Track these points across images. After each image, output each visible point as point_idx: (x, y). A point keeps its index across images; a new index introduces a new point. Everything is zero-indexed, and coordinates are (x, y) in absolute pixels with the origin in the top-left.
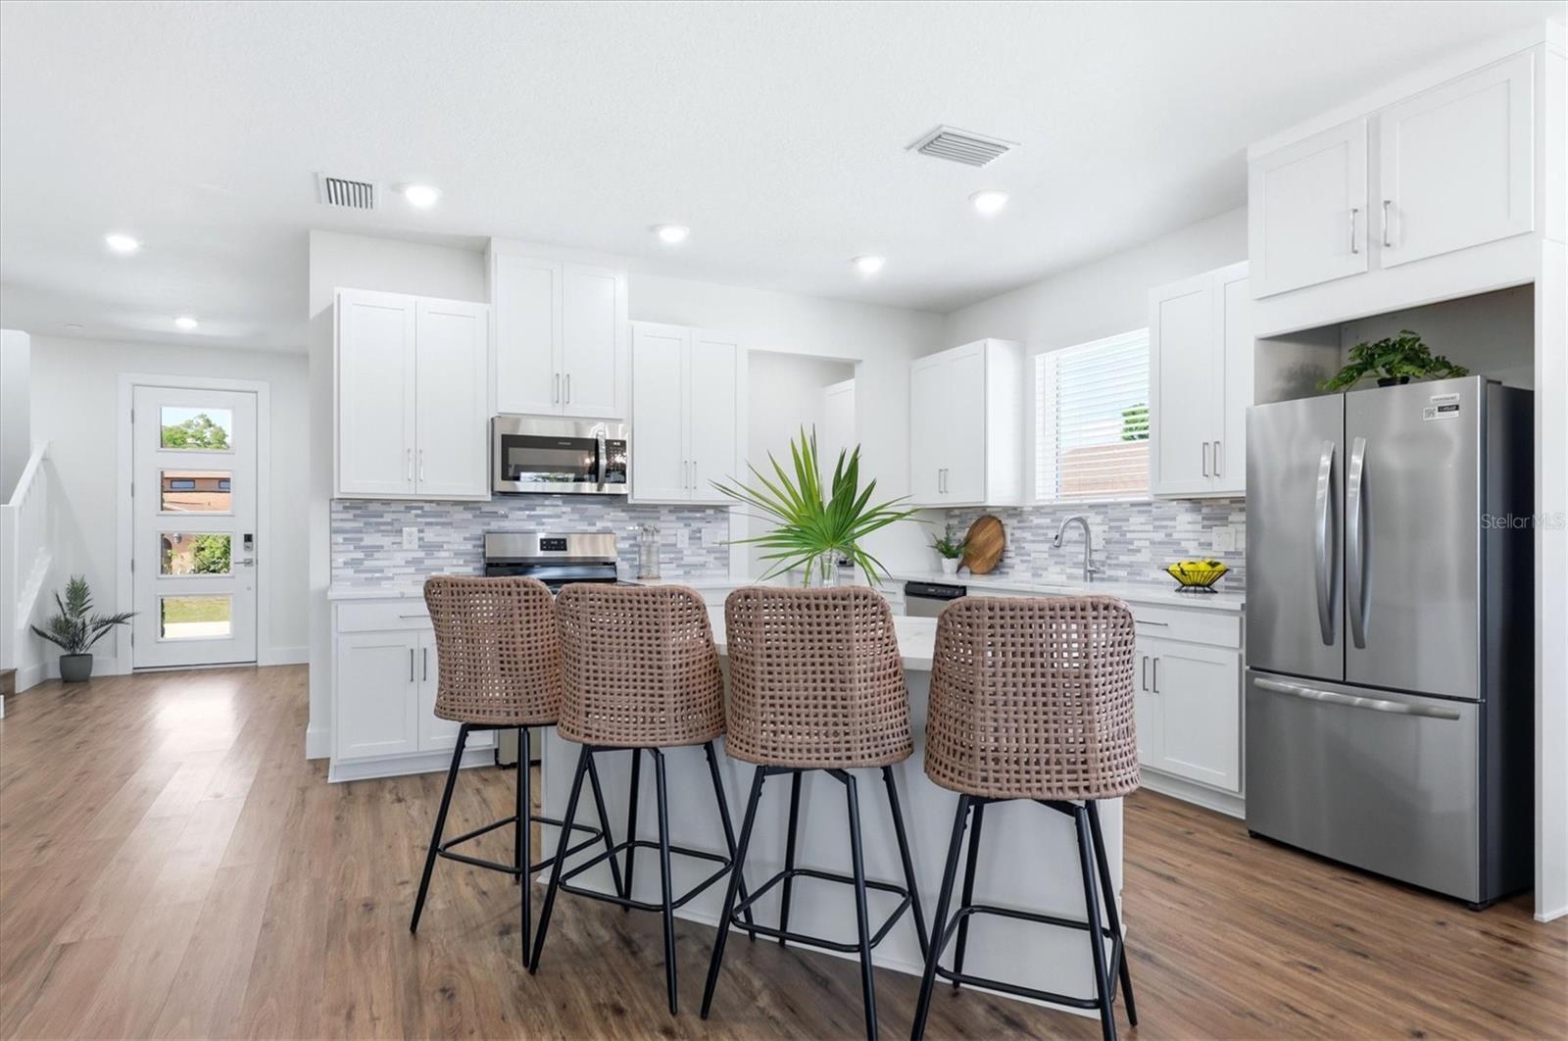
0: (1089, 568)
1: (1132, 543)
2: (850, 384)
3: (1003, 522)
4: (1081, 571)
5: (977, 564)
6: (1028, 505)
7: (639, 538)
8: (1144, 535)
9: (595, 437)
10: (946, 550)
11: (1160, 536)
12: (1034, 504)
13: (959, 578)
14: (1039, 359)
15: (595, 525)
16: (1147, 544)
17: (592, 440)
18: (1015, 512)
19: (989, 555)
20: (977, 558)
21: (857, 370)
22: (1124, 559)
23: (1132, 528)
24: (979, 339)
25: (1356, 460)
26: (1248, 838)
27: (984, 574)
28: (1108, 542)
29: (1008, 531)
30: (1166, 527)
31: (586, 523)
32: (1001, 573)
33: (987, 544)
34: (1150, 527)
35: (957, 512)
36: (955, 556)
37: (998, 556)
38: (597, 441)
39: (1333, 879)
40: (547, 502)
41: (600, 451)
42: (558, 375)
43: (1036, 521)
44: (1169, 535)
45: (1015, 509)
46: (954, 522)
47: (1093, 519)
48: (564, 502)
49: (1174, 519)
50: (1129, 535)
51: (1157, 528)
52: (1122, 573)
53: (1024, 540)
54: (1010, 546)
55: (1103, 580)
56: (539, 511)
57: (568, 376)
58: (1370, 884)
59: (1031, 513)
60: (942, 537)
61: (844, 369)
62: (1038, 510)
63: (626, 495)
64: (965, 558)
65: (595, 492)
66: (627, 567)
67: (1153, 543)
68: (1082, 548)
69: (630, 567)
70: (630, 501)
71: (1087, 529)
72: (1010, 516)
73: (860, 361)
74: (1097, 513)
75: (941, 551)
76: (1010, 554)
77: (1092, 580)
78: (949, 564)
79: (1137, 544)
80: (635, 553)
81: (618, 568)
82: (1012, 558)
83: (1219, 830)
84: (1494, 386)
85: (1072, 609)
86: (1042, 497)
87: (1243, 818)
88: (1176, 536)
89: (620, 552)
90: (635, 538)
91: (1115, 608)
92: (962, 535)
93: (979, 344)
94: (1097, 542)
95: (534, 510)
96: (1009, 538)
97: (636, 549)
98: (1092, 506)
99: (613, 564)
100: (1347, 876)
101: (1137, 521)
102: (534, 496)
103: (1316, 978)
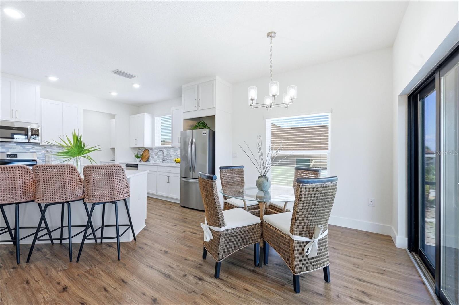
0: (163, 160)
1: (171, 155)
2: (114, 120)
3: (149, 151)
4: (162, 161)
5: (144, 160)
6: (154, 147)
7: (45, 154)
8: (173, 154)
9: (27, 127)
10: (138, 157)
11: (175, 154)
12: (155, 147)
13: (140, 163)
14: (156, 118)
15: (29, 150)
16: (173, 155)
17: (26, 128)
18: (151, 149)
19: (146, 157)
20: (144, 158)
21: (116, 117)
22: (170, 158)
23: (171, 152)
24: (143, 113)
25: (194, 140)
26: (180, 207)
27: (145, 162)
28: (167, 155)
29: (150, 153)
30: (176, 152)
31: (26, 150)
32: (149, 161)
33: (146, 156)
34: (174, 152)
35: (140, 149)
36: (139, 158)
37: (148, 158)
38: (28, 128)
39: (189, 211)
40: (10, 144)
41: (29, 131)
42: (13, 110)
43: (155, 151)
44: (176, 154)
45: (151, 148)
46: (140, 151)
47: (165, 151)
48: (17, 144)
49: (177, 151)
50: (170, 154)
51: (175, 152)
52: (169, 161)
53: (153, 154)
54: (150, 156)
55: (166, 162)
56: (6, 147)
57: (17, 111)
58: (195, 211)
59: (154, 149)
60: (136, 154)
61: (113, 116)
62: (155, 149)
63: (39, 143)
64: (142, 158)
65: (27, 142)
66: (41, 161)
67: (174, 155)
68: (162, 156)
69: (43, 161)
70: (41, 144)
71: (163, 152)
72: (151, 150)
73: (116, 115)
74: (165, 149)
75: (136, 157)
76: (151, 157)
77: (164, 162)
78: (138, 160)
79: (172, 155)
80: (44, 158)
81: (37, 162)
82: (151, 158)
83: (176, 206)
84: (211, 131)
85: (110, 167)
86: (156, 146)
87: (180, 203)
88: (178, 154)
89: (38, 158)
90: (44, 154)
91: (119, 166)
92: (141, 153)
93: (142, 114)
94: (165, 155)
95: (5, 146)
96: (150, 154)
97: (44, 157)
98: (165, 148)
99: (36, 161)
100: (192, 210)
101: (172, 151)
102: (5, 142)
103: (176, 227)
